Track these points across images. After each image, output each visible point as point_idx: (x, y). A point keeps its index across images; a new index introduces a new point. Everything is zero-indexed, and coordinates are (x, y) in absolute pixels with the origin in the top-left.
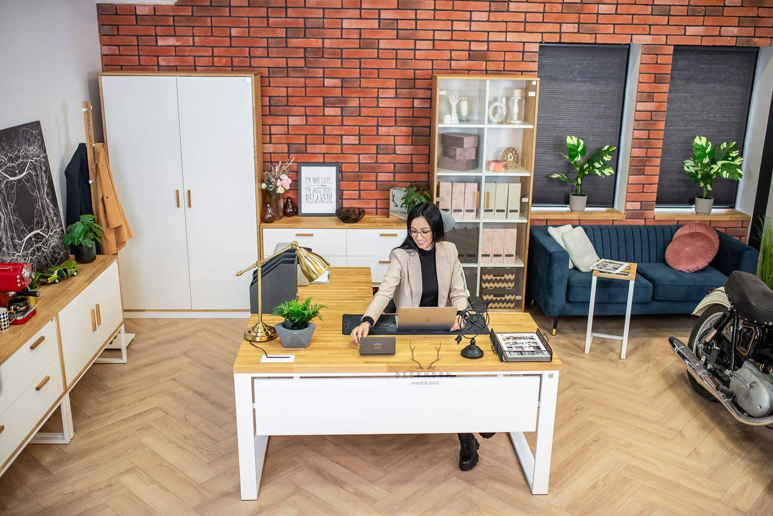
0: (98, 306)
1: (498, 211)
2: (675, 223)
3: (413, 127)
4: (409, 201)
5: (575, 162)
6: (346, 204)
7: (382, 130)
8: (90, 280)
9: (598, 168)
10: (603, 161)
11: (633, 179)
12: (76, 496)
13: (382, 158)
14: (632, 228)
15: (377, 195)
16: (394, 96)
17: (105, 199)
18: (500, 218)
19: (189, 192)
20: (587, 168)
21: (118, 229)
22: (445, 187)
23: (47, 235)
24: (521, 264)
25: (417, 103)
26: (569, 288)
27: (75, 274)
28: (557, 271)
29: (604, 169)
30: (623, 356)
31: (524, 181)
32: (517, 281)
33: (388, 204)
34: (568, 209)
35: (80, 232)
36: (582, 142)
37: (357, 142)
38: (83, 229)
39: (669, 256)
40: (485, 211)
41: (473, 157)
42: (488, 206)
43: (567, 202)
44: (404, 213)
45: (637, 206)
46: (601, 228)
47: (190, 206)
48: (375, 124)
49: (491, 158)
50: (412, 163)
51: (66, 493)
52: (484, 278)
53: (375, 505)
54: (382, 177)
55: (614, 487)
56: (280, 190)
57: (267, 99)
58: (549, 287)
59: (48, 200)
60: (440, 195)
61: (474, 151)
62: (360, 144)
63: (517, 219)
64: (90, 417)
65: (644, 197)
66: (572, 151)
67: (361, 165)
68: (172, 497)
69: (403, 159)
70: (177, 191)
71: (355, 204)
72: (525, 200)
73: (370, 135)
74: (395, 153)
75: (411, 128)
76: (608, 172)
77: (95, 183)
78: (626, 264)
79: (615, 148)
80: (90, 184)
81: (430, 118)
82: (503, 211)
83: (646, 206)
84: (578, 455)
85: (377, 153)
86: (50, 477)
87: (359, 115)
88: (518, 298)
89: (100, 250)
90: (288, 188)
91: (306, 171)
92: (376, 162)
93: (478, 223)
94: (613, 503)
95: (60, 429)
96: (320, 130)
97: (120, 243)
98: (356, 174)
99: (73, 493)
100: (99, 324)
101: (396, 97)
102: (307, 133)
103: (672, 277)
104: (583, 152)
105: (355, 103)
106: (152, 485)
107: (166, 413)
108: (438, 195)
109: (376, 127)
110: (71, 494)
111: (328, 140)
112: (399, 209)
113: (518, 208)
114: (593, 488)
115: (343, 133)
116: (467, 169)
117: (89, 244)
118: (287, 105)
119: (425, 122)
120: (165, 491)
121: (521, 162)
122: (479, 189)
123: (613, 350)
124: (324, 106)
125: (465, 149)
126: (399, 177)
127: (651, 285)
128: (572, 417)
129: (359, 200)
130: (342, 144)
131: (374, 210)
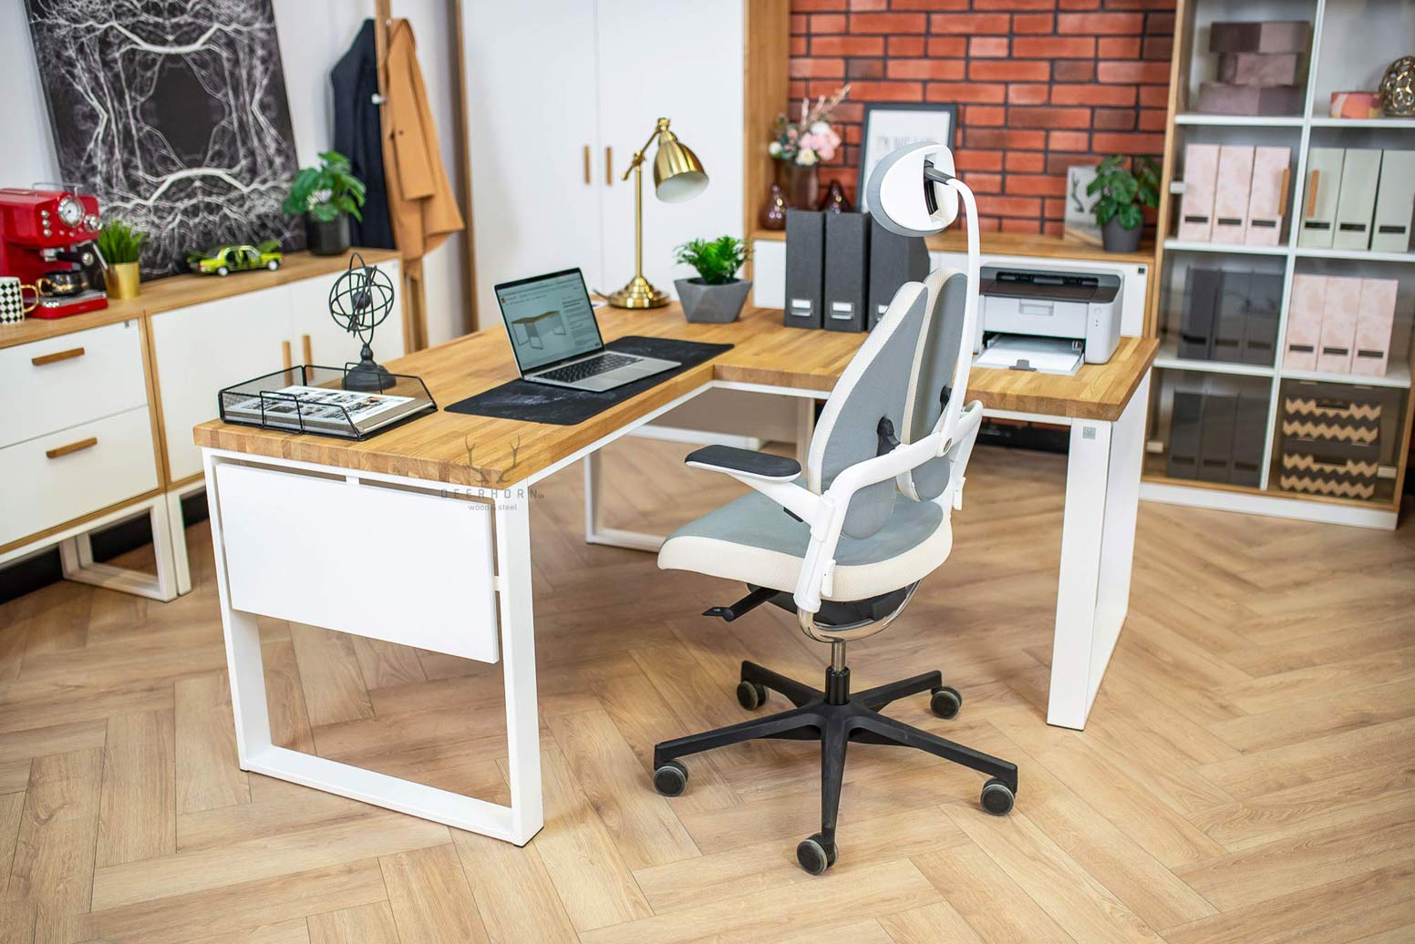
0: (307, 339)
1: (1345, 227)
3: (1146, 12)
7: (1068, 22)
8: (288, 281)
13: (1063, 94)
15: (1044, 185)
17: (398, 138)
18: (1349, 248)
21: (423, 203)
22: (1200, 158)
23: (247, 186)
24: (1405, 379)
27: (273, 266)
32: (1384, 425)
33: (1063, 208)
37: (1003, 53)
40: (1307, 225)
41: (1287, 80)
42: (1312, 213)
44: (1094, 227)
48: (1050, 5)
50: (1137, 107)
51: (68, 683)
52: (1291, 407)
54: (1060, 141)
56: (806, 158)
59: (261, 119)
60: (1187, 176)
61: (1290, 62)
62: (1010, 57)
63: (1403, 253)
67: (1011, 110)
69: (1115, 97)
70: (587, 149)
71: (990, 207)
73: (1037, 35)
74: (1094, 80)
75: (1140, 17)
82: (1360, 228)
85: (1052, 81)
86: (75, 650)
88: (1386, 472)
91: (880, 121)
92: (1048, 104)
93: (1283, 259)
96: (919, 23)
97: (432, 238)
98: (996, 132)
99: (78, 687)
102: (886, 30)
108: (1178, 175)
109: (1050, 16)
111: (937, 47)
112: (1085, 217)
113: (1403, 220)
115: (971, 30)
116: (1268, 111)
122: (1292, 162)
125: (1265, 55)
129: (1003, 198)
130: (968, 59)
131: (1036, 224)
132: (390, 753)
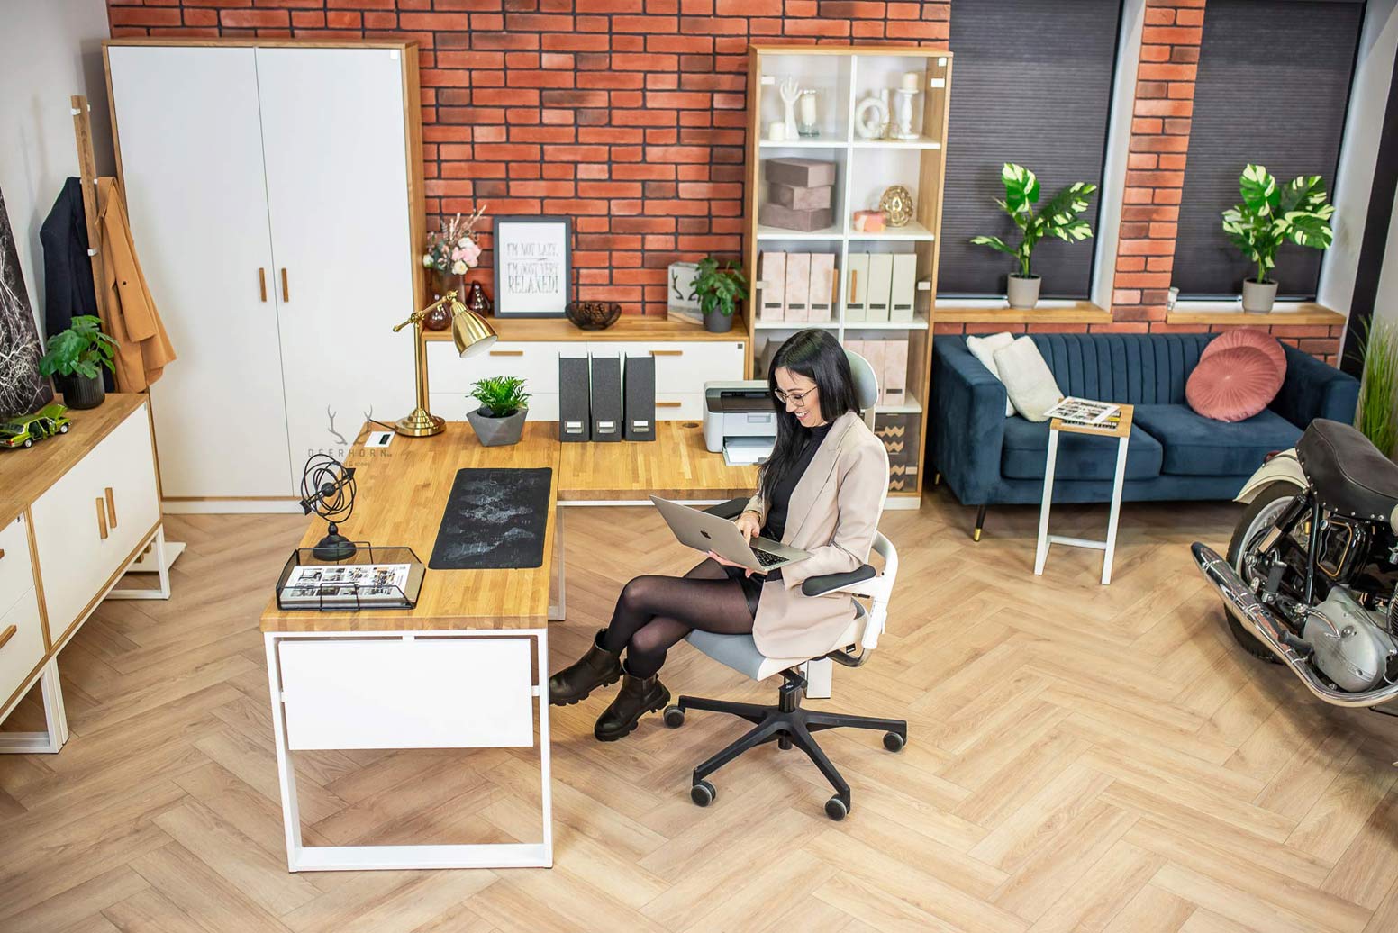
0: (109, 491)
1: (873, 306)
2: (1205, 330)
3: (712, 147)
4: (705, 288)
5: (1019, 214)
6: (586, 295)
7: (654, 153)
8: (92, 442)
9: (1062, 226)
10: (1072, 212)
11: (1129, 245)
12: (71, 852)
13: (653, 207)
14: (1124, 338)
15: (644, 276)
16: (674, 87)
17: (120, 284)
18: (877, 321)
19: (284, 271)
20: (1040, 225)
21: (146, 344)
22: (772, 262)
23: (8, 355)
24: (917, 407)
25: (719, 102)
26: (1005, 451)
27: (64, 429)
28: (984, 421)
29: (1073, 228)
30: (1106, 579)
31: (922, 249)
32: (908, 439)
33: (665, 294)
34: (1004, 303)
35: (71, 350)
36: (1032, 176)
37: (606, 176)
38: (78, 344)
39: (1193, 391)
40: (849, 306)
41: (826, 205)
42: (853, 298)
43: (1002, 289)
44: (695, 311)
45: (1135, 297)
46: (1067, 341)
47: (286, 298)
48: (639, 140)
49: (861, 207)
50: (709, 216)
51: (54, 845)
53: (640, 863)
54: (653, 242)
55: (1087, 824)
56: (459, 269)
57: (432, 93)
58: (970, 450)
59: (7, 288)
60: (764, 278)
61: (827, 193)
62: (610, 179)
63: (908, 322)
64: (99, 702)
65: (1148, 281)
66: (1013, 194)
67: (613, 219)
68: (256, 851)
69: (693, 209)
70: (261, 271)
71: (602, 295)
72: (924, 286)
73: (630, 163)
74: (678, 197)
75: (708, 150)
76: (1082, 232)
77: (100, 254)
78: (1112, 408)
79: (1094, 187)
80: (90, 257)
81: (744, 129)
82: (882, 307)
83: (1151, 297)
84: (1020, 764)
85: (644, 198)
86: (21, 816)
87: (609, 124)
88: (911, 470)
89: (112, 384)
90: (474, 263)
91: (507, 232)
92: (642, 215)
94: (1086, 852)
95: (41, 726)
96: (534, 153)
97: (152, 371)
98: (603, 236)
99: (64, 846)
100: (114, 524)
101: (680, 89)
102: (509, 158)
103: (1199, 431)
104: (1033, 196)
105: (600, 100)
106: (217, 829)
107: (245, 693)
108: (759, 278)
109: (640, 148)
110: (62, 848)
111: (549, 171)
112: (685, 303)
113: (910, 300)
114: (1049, 825)
115: (578, 158)
116: (815, 227)
117: (90, 371)
118: (471, 105)
119: (736, 138)
120: (243, 840)
121: (916, 213)
122: (837, 266)
123: (1087, 568)
124: (542, 106)
125: (812, 188)
126: (685, 242)
127: (1158, 445)
128: (1011, 694)
129: (611, 287)
130: (576, 180)
131: (639, 306)
132: (391, 828)
